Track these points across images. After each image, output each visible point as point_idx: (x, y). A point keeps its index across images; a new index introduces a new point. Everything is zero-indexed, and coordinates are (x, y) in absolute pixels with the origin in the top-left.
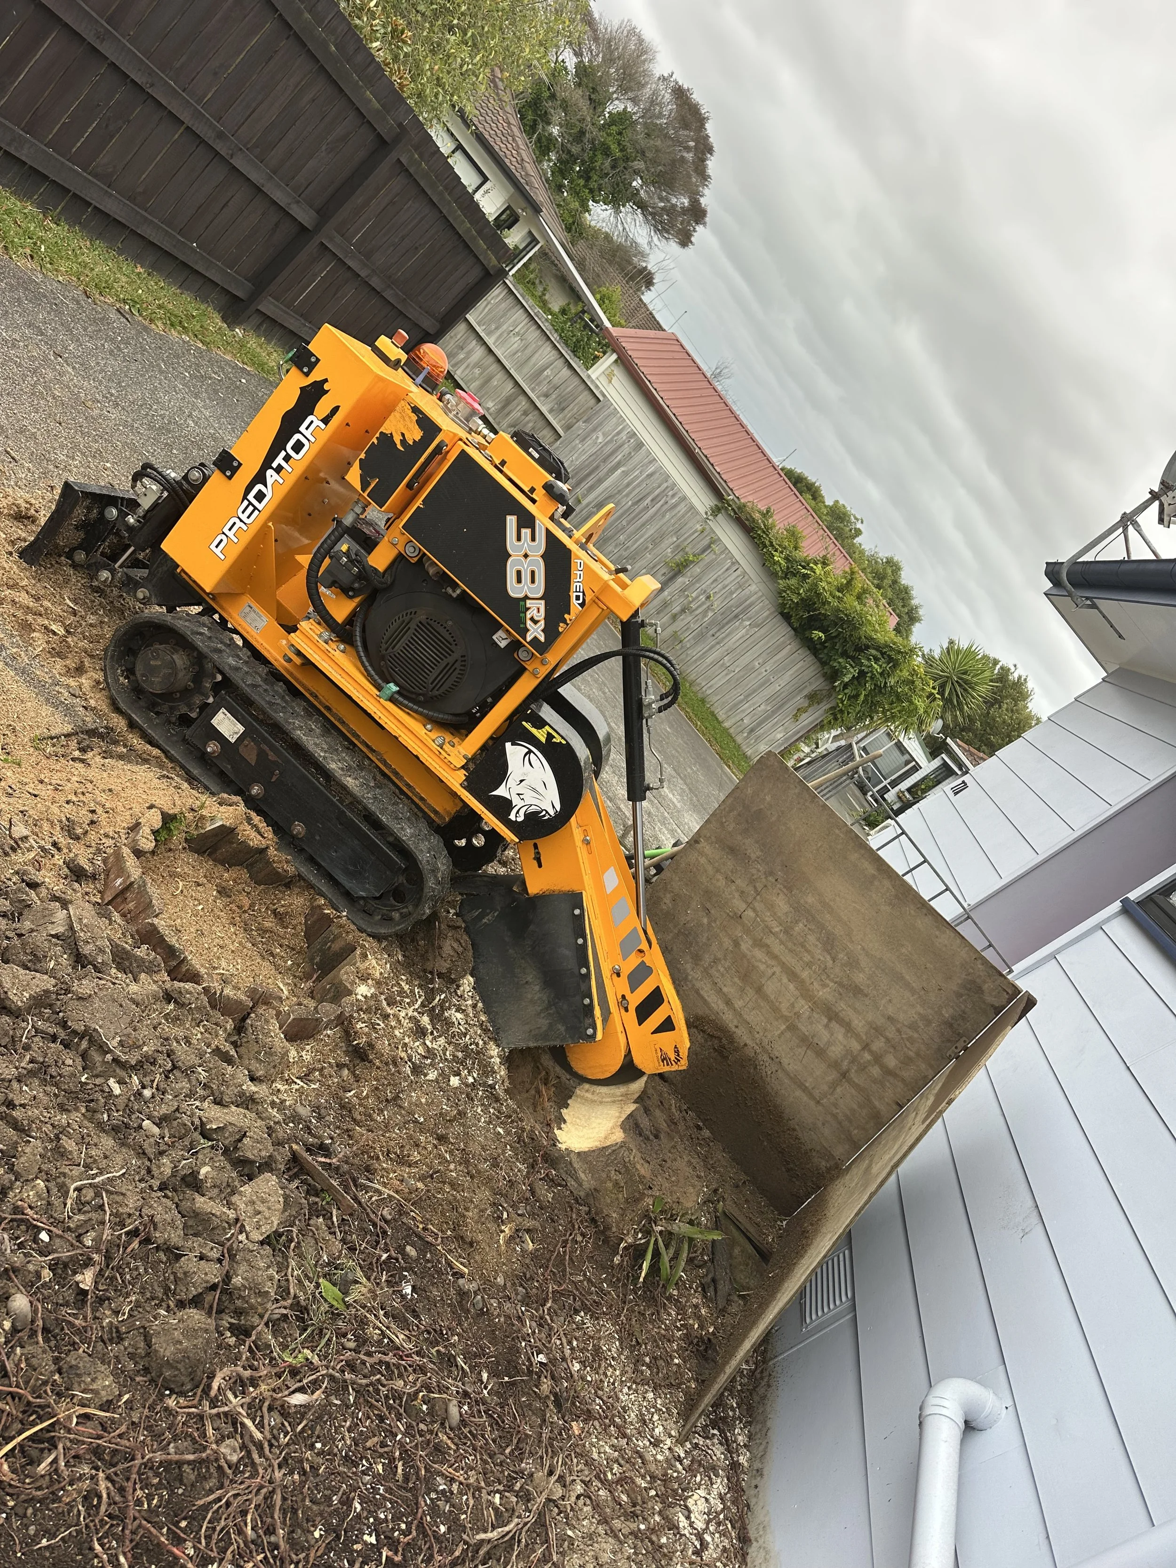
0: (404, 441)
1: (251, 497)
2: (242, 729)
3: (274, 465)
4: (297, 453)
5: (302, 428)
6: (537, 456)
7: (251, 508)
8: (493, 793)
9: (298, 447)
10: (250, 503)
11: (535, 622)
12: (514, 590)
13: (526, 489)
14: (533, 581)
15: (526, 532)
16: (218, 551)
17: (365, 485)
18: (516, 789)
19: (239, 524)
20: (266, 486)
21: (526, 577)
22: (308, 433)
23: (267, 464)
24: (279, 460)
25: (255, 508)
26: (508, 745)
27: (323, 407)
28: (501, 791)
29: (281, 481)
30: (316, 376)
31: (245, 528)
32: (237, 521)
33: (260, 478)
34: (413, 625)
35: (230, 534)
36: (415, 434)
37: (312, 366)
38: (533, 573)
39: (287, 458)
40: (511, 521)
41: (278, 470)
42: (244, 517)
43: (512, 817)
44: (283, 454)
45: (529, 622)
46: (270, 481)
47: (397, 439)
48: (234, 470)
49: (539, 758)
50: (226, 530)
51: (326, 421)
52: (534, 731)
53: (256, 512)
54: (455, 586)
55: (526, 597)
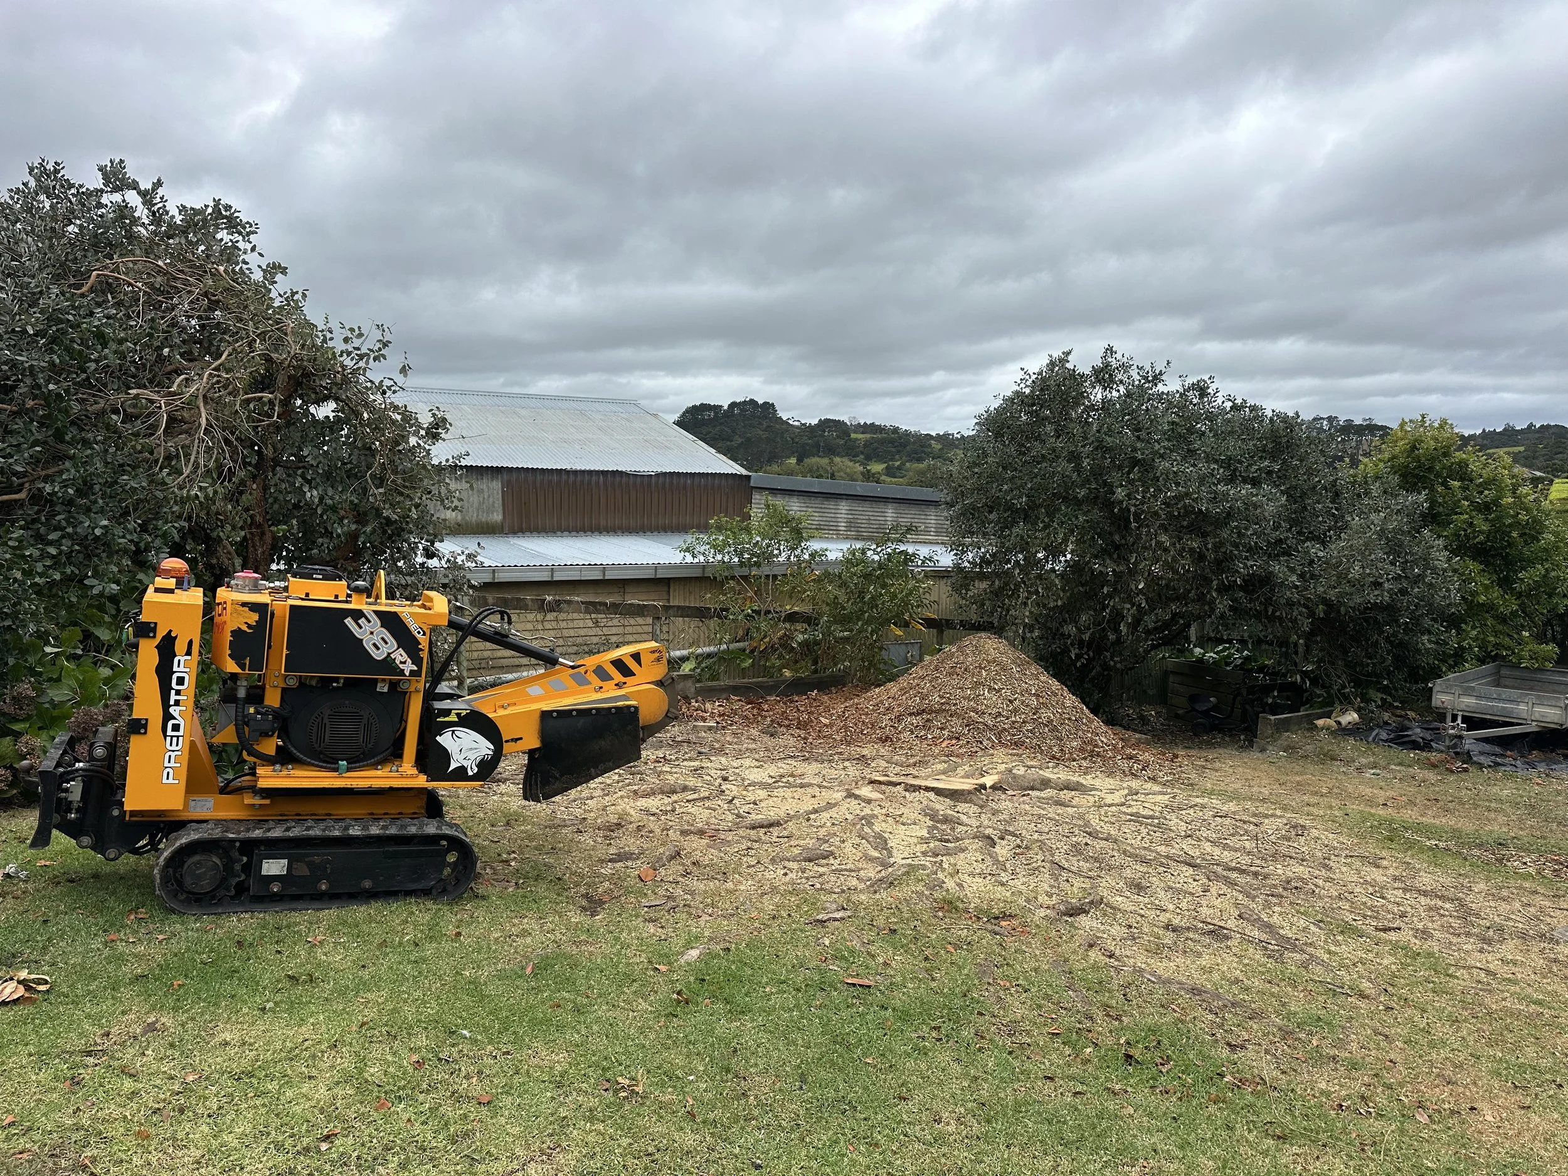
0: (249, 626)
1: (169, 732)
2: (286, 861)
3: (172, 702)
4: (183, 684)
5: (175, 668)
6: (321, 577)
7: (175, 739)
8: (450, 769)
9: (181, 681)
10: (172, 737)
11: (404, 663)
12: (378, 655)
13: (333, 599)
14: (386, 643)
15: (362, 621)
16: (171, 781)
17: (242, 667)
18: (461, 758)
19: (173, 754)
20: (175, 719)
21: (380, 644)
22: (182, 669)
23: (166, 705)
24: (173, 697)
25: (178, 737)
26: (438, 738)
27: (180, 646)
28: (453, 765)
29: (184, 708)
30: (161, 633)
31: (180, 753)
32: (170, 753)
33: (168, 717)
34: (326, 721)
35: (172, 764)
36: (254, 618)
37: (154, 630)
38: (383, 639)
39: (178, 693)
40: (349, 622)
41: (177, 703)
42: (174, 747)
43: (470, 773)
44: (173, 692)
45: (401, 666)
46: (176, 714)
47: (244, 628)
48: (145, 726)
49: (461, 732)
50: (166, 764)
51: (189, 653)
52: (447, 719)
53: (181, 739)
54: (337, 680)
55: (389, 654)
